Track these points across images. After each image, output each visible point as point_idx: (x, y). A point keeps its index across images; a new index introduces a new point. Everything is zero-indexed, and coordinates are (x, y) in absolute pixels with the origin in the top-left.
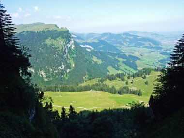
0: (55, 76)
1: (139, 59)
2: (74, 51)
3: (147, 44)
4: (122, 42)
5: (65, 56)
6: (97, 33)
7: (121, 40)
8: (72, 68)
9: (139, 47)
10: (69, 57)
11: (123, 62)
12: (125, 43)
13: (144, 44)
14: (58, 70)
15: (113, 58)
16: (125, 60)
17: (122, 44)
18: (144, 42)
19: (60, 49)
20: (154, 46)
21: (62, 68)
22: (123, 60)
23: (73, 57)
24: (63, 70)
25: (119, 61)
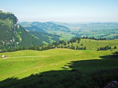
0: (8, 47)
1: (61, 37)
2: (19, 29)
3: (62, 29)
4: (47, 28)
5: (14, 32)
6: (29, 22)
7: (46, 26)
8: (20, 42)
9: (58, 31)
10: (17, 33)
11: (52, 39)
12: (48, 29)
13: (60, 29)
14: (10, 42)
15: (45, 36)
16: (53, 37)
17: (47, 29)
18: (60, 28)
19: (10, 27)
20: (66, 30)
21: (12, 41)
22: (51, 37)
23: (20, 34)
24: (13, 43)
25: (49, 38)
